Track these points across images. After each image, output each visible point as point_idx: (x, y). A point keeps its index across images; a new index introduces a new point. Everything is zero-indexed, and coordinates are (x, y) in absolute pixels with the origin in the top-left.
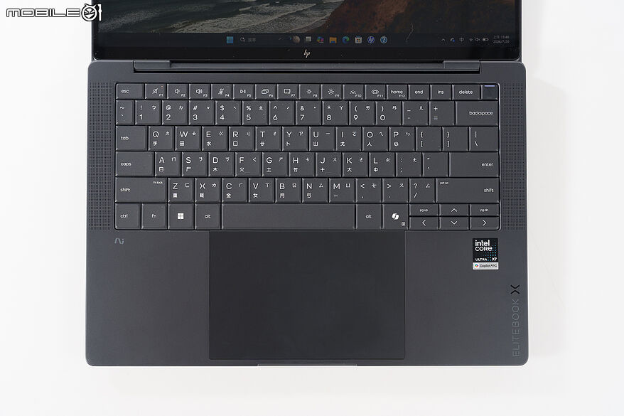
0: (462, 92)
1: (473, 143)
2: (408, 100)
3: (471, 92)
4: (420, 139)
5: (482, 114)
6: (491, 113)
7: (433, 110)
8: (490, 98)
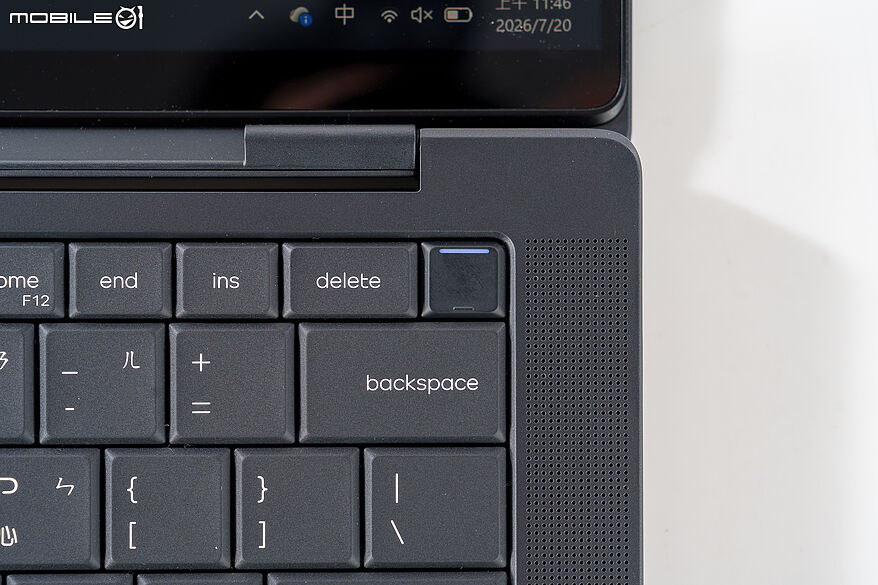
0: (330, 282)
1: (382, 529)
2: (66, 319)
3: (375, 282)
4: (125, 511)
5: (427, 385)
6: (472, 384)
7: (188, 369)
8: (470, 308)
